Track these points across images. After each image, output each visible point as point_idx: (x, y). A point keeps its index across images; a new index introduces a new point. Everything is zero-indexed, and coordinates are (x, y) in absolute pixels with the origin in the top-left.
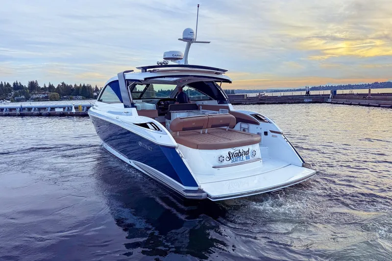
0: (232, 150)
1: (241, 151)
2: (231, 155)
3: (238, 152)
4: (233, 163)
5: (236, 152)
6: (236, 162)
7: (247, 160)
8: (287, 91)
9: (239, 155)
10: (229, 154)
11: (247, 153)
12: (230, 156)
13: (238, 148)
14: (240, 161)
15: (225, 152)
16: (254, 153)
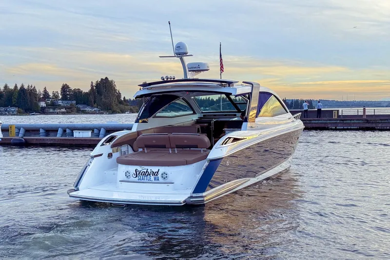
0: (139, 168)
1: (149, 171)
2: (138, 173)
3: (145, 171)
4: (140, 181)
5: (144, 171)
6: (142, 181)
9: (146, 174)
10: (136, 171)
11: (155, 174)
12: (137, 173)
13: (146, 167)
14: (147, 181)
15: (132, 169)
16: (165, 176)
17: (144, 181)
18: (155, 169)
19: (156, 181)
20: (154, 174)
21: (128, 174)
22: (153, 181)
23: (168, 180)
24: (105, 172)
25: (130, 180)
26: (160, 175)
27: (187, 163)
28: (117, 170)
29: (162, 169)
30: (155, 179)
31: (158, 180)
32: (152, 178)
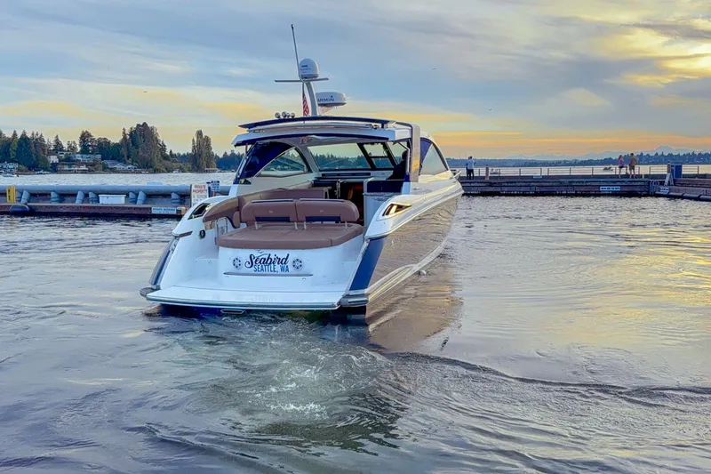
0: (256, 253)
1: (272, 257)
2: (254, 261)
3: (266, 257)
4: (257, 272)
5: (264, 256)
6: (262, 273)
7: (283, 273)
8: (558, 164)
9: (267, 261)
10: (251, 257)
11: (283, 262)
12: (252, 261)
13: (268, 252)
14: (270, 273)
15: (244, 254)
16: (298, 264)
17: (264, 273)
18: (282, 254)
19: (284, 273)
20: (280, 261)
21: (237, 263)
22: (280, 272)
23: (304, 270)
24: (197, 259)
25: (241, 271)
26: (289, 263)
27: (331, 244)
28: (217, 257)
29: (294, 254)
30: (282, 269)
31: (288, 270)
32: (278, 267)
